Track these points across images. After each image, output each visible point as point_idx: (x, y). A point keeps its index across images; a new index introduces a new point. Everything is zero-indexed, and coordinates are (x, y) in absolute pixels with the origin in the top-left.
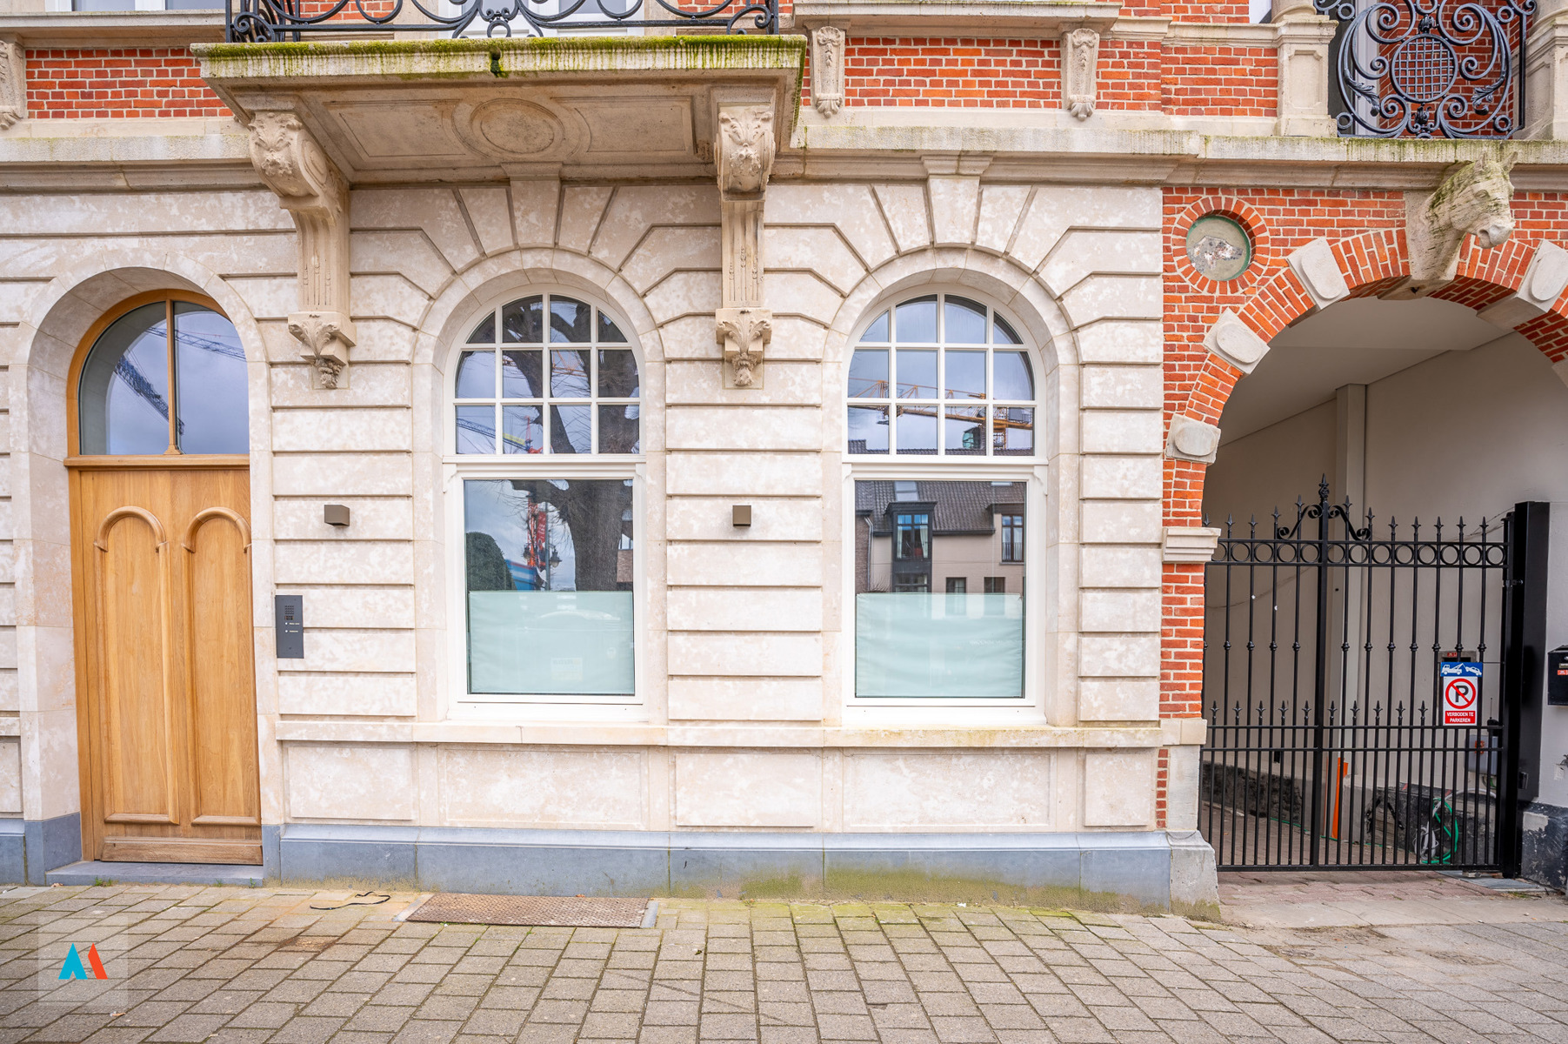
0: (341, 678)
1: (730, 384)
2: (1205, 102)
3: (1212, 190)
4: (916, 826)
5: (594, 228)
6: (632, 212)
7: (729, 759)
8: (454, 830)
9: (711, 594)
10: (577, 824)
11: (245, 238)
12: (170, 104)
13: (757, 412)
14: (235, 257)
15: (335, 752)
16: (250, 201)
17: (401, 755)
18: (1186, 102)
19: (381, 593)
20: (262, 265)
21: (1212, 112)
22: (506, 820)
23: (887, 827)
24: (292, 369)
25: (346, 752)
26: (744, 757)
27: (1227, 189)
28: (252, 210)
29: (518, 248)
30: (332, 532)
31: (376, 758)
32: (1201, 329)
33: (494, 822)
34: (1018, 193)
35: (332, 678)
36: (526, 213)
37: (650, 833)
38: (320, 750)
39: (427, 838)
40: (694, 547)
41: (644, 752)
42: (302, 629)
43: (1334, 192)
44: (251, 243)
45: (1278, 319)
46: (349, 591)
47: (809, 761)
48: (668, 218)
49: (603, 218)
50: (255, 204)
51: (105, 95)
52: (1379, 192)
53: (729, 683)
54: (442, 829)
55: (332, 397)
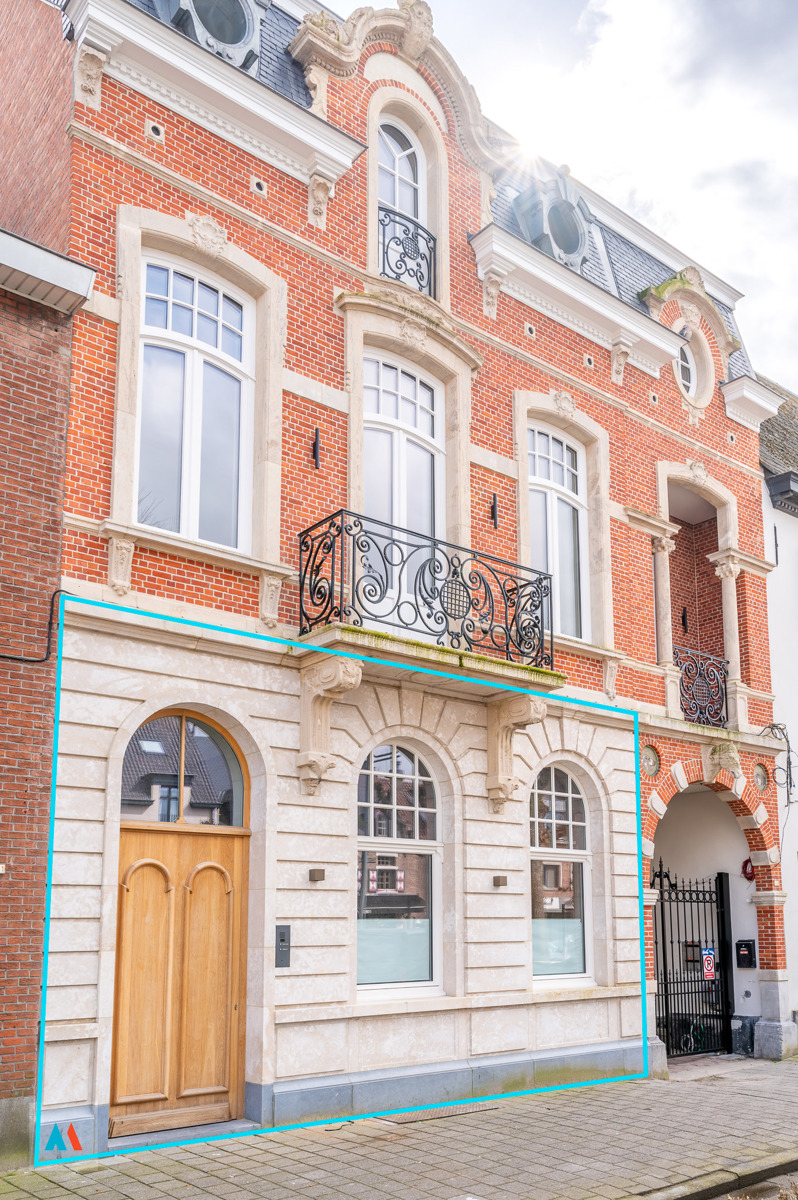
0: (311, 978)
1: (491, 811)
2: (644, 696)
3: (647, 735)
4: (564, 1044)
5: (436, 720)
6: (453, 714)
7: (493, 1014)
8: (366, 1073)
9: (485, 922)
10: (426, 1060)
11: (264, 695)
12: (223, 602)
13: (503, 826)
14: (257, 705)
15: (305, 1029)
16: (267, 672)
17: (342, 1026)
18: (639, 695)
19: (334, 922)
20: (273, 713)
21: (647, 701)
22: (392, 1063)
23: (553, 1045)
24: (289, 780)
25: (312, 1028)
26: (499, 1012)
27: (652, 736)
28: (268, 679)
29: (402, 725)
30: (309, 885)
31: (327, 1029)
32: (646, 797)
33: (387, 1065)
34: (590, 728)
35: (306, 979)
36: (408, 708)
37: (459, 1061)
38: (296, 1028)
39: (355, 1080)
40: (478, 896)
41: (456, 1013)
42: (289, 947)
43: (682, 741)
44: (267, 699)
45: (669, 795)
46: (316, 921)
47: (523, 1011)
48: (466, 721)
49: (441, 715)
50: (270, 675)
51: (183, 587)
52: (694, 743)
53: (492, 971)
54: (360, 1073)
55: (311, 800)
